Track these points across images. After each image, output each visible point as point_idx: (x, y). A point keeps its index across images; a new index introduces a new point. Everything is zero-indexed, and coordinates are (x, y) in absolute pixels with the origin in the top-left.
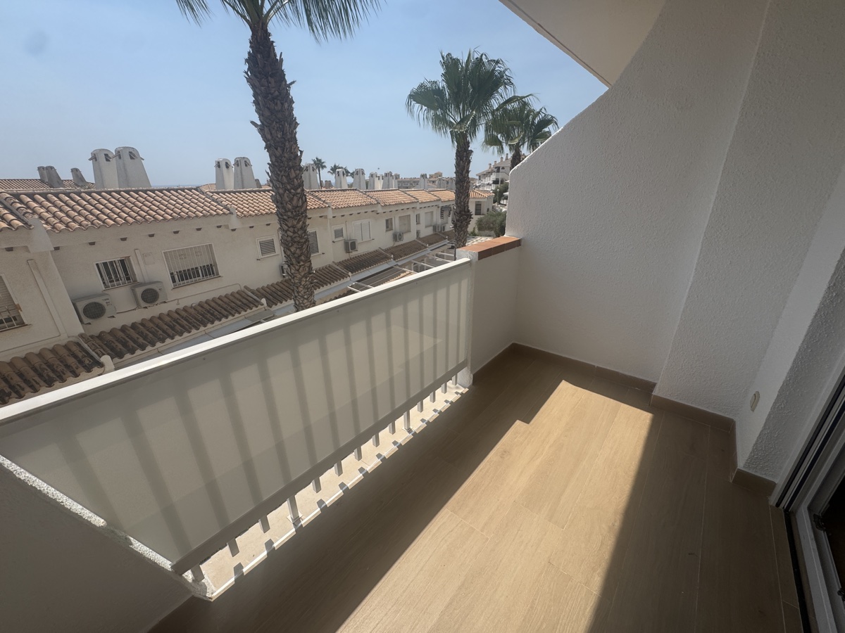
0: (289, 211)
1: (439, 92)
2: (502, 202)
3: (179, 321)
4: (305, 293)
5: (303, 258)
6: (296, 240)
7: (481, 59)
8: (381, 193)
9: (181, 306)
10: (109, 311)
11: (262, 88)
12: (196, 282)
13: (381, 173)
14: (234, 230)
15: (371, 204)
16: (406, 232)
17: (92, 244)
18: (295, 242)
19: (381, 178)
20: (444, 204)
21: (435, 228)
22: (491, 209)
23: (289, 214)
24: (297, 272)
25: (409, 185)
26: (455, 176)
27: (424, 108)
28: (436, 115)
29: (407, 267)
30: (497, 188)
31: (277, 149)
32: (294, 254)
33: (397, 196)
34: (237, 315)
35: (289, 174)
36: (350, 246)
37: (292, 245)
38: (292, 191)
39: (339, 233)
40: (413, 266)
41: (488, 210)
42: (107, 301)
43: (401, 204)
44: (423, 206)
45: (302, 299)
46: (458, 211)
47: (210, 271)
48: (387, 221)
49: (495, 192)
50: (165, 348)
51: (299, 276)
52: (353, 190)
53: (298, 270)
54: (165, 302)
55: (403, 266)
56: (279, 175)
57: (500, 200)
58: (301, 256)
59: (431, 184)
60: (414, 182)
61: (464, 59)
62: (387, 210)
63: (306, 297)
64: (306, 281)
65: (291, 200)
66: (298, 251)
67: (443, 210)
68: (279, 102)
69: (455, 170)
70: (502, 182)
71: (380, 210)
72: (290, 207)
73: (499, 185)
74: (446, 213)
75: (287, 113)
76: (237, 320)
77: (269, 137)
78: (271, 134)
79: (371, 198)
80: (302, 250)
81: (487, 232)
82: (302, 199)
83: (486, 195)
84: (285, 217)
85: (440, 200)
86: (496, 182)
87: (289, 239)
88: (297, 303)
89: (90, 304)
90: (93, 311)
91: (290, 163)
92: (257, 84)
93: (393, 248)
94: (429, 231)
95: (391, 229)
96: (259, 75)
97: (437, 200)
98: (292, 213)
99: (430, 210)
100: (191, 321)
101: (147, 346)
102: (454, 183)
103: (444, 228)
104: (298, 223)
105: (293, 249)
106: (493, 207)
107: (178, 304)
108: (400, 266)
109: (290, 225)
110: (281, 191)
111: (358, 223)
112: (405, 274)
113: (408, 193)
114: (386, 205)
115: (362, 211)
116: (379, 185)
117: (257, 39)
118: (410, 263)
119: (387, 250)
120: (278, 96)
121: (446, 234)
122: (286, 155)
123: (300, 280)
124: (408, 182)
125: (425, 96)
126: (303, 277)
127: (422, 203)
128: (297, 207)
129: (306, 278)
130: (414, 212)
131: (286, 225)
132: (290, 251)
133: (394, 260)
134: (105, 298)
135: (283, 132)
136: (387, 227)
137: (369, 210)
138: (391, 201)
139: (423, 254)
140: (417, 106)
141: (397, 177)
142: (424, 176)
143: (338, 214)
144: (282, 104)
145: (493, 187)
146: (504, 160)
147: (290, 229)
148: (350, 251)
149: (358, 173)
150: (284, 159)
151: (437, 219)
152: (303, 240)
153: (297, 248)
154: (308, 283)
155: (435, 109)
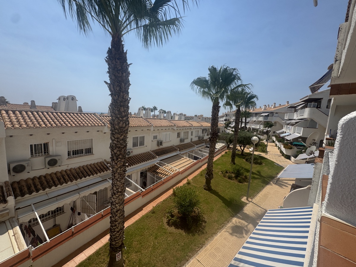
0: (117, 129)
1: (207, 81)
2: (228, 128)
3: (64, 176)
4: (118, 177)
5: (120, 156)
6: (118, 146)
7: (227, 69)
8: (177, 121)
9: (69, 168)
10: (27, 169)
11: (113, 65)
12: (80, 156)
13: (178, 113)
14: (105, 133)
15: (172, 126)
16: (186, 139)
17: (31, 135)
18: (117, 147)
19: (178, 115)
20: (204, 128)
21: (199, 138)
22: (223, 131)
23: (117, 131)
24: (115, 165)
25: (189, 119)
26: (211, 117)
27: (199, 87)
28: (204, 91)
29: (185, 155)
30: (226, 123)
31: (115, 96)
32: (115, 154)
33: (184, 123)
34: (95, 175)
35: (120, 110)
36: (160, 143)
37: (115, 149)
38: (120, 118)
39: (155, 137)
40: (188, 154)
41: (222, 131)
42: (28, 164)
43: (185, 126)
44: (194, 128)
45: (116, 181)
46: (212, 133)
47: (89, 151)
48: (178, 133)
49: (225, 124)
50: (51, 191)
51: (116, 167)
52: (165, 119)
53: (116, 164)
54: (60, 166)
55: (183, 154)
56: (114, 109)
57: (227, 127)
58: (119, 155)
59: (198, 119)
60: (192, 118)
61: (218, 69)
62: (179, 129)
63: (119, 180)
64: (121, 170)
65: (119, 123)
66: (118, 153)
67: (203, 130)
68: (120, 72)
69: (211, 114)
70: (228, 120)
71: (175, 128)
72: (117, 127)
73: (227, 122)
74: (204, 132)
75: (124, 78)
76: (95, 177)
77: (112, 89)
78: (114, 88)
79: (172, 123)
80: (121, 152)
81: (222, 141)
82: (126, 124)
83: (222, 125)
84: (114, 133)
85: (202, 126)
86: (225, 120)
87: (114, 145)
88: (113, 183)
89: (18, 165)
90: (19, 169)
91: (122, 104)
92: (110, 63)
93: (179, 145)
94: (197, 139)
95: (180, 137)
96: (111, 58)
97: (201, 126)
98: (118, 130)
99: (198, 130)
100: (70, 177)
101: (40, 190)
102: (211, 120)
103: (203, 138)
104: (121, 136)
105: (115, 151)
106: (224, 130)
107: (68, 167)
108: (182, 154)
109: (116, 137)
110: (114, 118)
111: (165, 133)
112: (183, 158)
113: (189, 122)
114: (178, 127)
115: (167, 128)
116: (177, 118)
117: (114, 42)
118: (186, 153)
119: (176, 146)
120: (120, 69)
121: (204, 140)
122: (120, 99)
123: (117, 169)
124: (189, 117)
125: (200, 82)
126: (119, 167)
127: (194, 127)
128: (122, 127)
129: (121, 168)
130: (190, 130)
131: (114, 137)
132: (114, 152)
133: (179, 151)
134: (27, 162)
135: (120, 87)
136: (178, 136)
137: (171, 128)
138: (180, 125)
139: (193, 149)
140: (196, 87)
141: (185, 115)
142: (196, 116)
143: (156, 129)
144: (122, 74)
145: (224, 122)
146: (229, 112)
147: (115, 140)
148: (159, 145)
149: (169, 112)
150: (118, 101)
151: (200, 134)
152: (123, 146)
153: (118, 151)
154: (121, 171)
155: (204, 88)
